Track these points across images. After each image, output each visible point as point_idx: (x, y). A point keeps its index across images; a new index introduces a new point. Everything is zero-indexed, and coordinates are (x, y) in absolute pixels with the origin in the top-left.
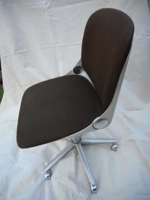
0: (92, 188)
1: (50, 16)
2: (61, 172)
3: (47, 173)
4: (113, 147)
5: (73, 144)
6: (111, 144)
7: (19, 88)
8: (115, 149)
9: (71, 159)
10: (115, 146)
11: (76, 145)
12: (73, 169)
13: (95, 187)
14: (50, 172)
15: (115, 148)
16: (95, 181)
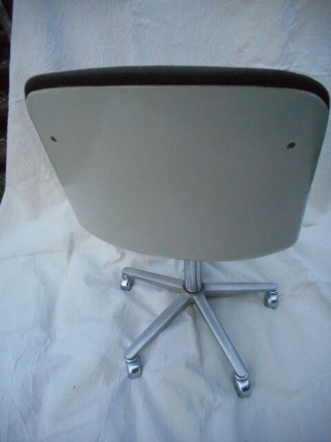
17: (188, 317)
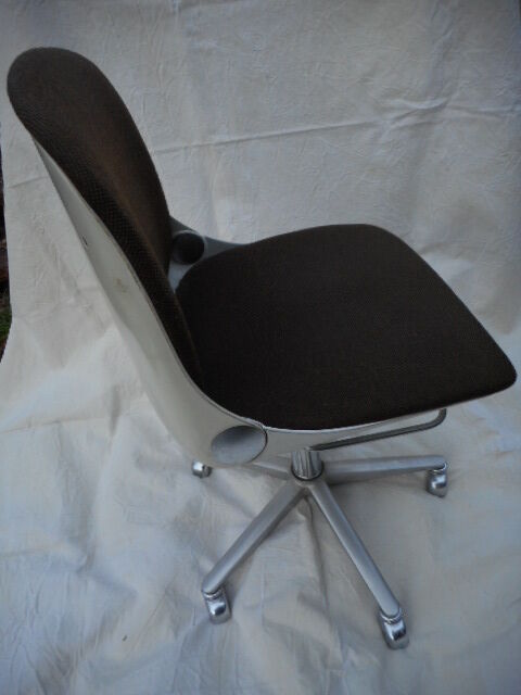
0: (391, 630)
1: (189, 33)
2: (266, 584)
3: (215, 598)
4: (434, 485)
5: (299, 484)
6: (422, 475)
7: (72, 300)
8: (441, 490)
9: (297, 536)
10: (441, 480)
11: (311, 487)
12: (309, 570)
13: (400, 626)
14: (225, 592)
15: (441, 486)
16: (399, 605)
17: (302, 517)
